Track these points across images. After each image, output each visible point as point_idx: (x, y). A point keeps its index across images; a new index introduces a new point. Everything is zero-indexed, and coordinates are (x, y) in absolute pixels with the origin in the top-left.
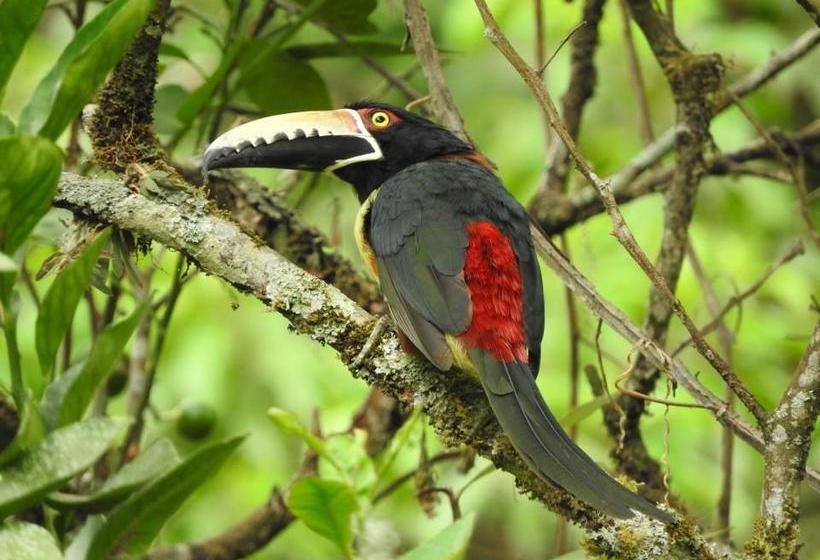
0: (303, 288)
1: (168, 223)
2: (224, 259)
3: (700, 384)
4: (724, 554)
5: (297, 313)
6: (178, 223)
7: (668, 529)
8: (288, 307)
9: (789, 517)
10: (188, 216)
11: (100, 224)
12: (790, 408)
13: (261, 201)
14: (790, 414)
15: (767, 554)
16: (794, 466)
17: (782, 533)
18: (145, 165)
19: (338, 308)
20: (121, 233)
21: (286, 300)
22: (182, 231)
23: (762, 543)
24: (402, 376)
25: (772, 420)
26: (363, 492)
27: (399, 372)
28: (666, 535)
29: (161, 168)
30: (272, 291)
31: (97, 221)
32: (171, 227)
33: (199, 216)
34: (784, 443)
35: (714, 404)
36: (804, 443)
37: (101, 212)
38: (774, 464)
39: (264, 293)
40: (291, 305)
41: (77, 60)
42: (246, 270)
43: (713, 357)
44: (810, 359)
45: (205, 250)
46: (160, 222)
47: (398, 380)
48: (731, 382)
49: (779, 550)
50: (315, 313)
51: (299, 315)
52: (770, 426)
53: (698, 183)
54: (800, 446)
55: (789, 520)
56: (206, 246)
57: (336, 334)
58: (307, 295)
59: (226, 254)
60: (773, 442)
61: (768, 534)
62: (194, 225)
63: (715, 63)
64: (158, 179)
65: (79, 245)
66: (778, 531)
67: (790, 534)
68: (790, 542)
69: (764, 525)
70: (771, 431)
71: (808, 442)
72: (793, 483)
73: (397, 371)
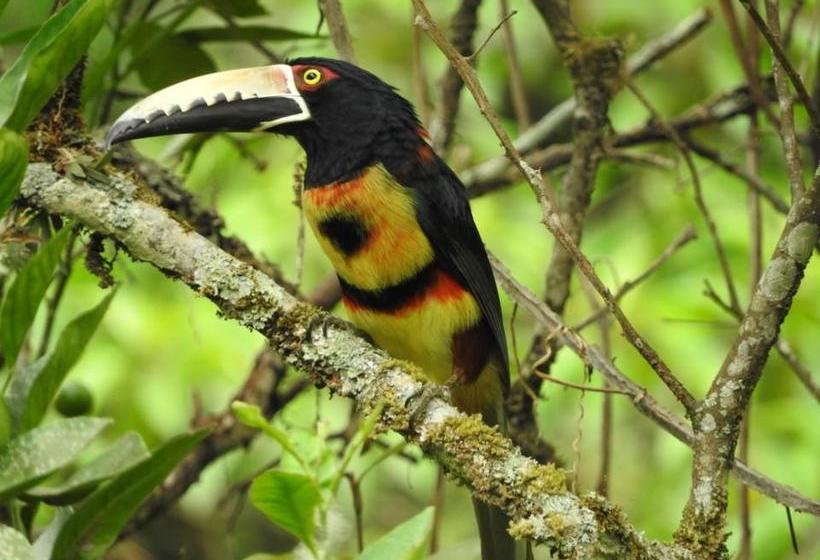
0: (230, 274)
1: (97, 208)
2: (152, 245)
3: (617, 370)
4: (653, 542)
5: (226, 298)
6: (107, 208)
7: (598, 517)
8: (216, 294)
9: (718, 506)
10: (116, 201)
11: (29, 209)
12: (719, 397)
13: (162, 183)
14: (719, 403)
15: (696, 543)
16: (723, 455)
17: (710, 521)
18: (73, 150)
19: (266, 293)
20: (50, 218)
21: (214, 285)
22: (111, 216)
23: (690, 532)
24: (331, 362)
25: (700, 409)
26: (325, 485)
27: (327, 358)
28: (595, 523)
29: (88, 153)
30: (200, 277)
31: (26, 206)
32: (100, 212)
33: (127, 201)
34: (712, 432)
35: (632, 390)
36: (733, 432)
37: (31, 197)
38: (702, 453)
39: (192, 278)
40: (220, 290)
41: (43, 53)
42: (174, 256)
43: (641, 347)
44: (740, 348)
45: (133, 235)
46: (88, 207)
47: (326, 366)
48: (660, 370)
49: (707, 539)
50: (243, 298)
51: (227, 301)
52: (699, 415)
53: (597, 167)
54: (728, 435)
55: (717, 509)
56: (135, 231)
57: (265, 320)
58: (235, 281)
59: (154, 239)
60: (702, 431)
61: (696, 523)
62: (122, 210)
63: (614, 48)
64: (85, 165)
65: (8, 230)
66: (706, 520)
67: (718, 523)
68: (718, 531)
69: (693, 513)
70: (701, 420)
71: (736, 431)
72: (722, 472)
73: (325, 357)
